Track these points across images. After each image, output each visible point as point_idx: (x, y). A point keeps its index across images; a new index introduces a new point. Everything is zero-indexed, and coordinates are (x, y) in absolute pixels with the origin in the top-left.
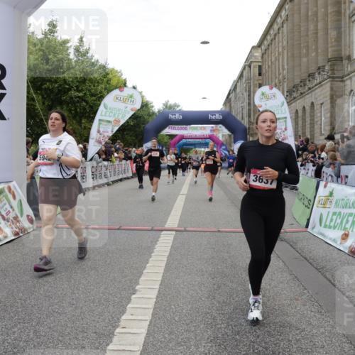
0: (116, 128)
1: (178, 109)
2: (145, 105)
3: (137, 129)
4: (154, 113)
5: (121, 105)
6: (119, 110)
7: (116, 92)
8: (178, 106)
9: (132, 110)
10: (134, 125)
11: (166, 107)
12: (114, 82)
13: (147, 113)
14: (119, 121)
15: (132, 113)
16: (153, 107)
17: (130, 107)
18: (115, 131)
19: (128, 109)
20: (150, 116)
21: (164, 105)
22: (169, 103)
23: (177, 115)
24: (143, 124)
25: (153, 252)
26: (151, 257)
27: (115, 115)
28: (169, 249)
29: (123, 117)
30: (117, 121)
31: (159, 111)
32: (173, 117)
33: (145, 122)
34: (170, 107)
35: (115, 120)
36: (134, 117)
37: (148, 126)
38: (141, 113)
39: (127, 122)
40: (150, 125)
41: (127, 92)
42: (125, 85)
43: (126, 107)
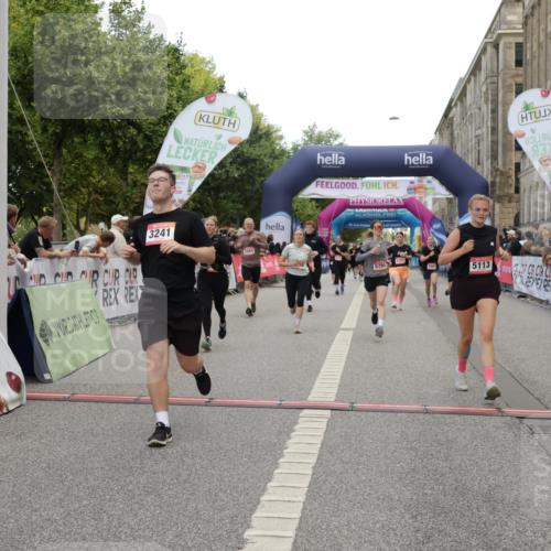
0: (198, 183)
1: (336, 143)
2: (260, 135)
3: (248, 187)
4: (283, 152)
5: (208, 133)
6: (205, 143)
7: (200, 105)
8: (337, 136)
9: (230, 142)
10: (241, 179)
11: (311, 138)
12: (196, 84)
13: (268, 151)
14: (204, 168)
15: (231, 148)
16: (281, 138)
17: (227, 135)
18: (194, 189)
19: (224, 141)
20: (276, 158)
21: (306, 132)
22: (317, 131)
23: (335, 156)
24: (260, 175)
25: (282, 455)
26: (276, 465)
27: (195, 155)
28: (316, 450)
29: (211, 158)
30: (200, 167)
31: (295, 148)
32: (326, 160)
33: (264, 171)
34: (320, 139)
35: (196, 166)
36: (238, 157)
37: (271, 180)
38: (255, 152)
39: (221, 165)
40: (276, 177)
41: (222, 102)
42: (221, 89)
43: (219, 137)
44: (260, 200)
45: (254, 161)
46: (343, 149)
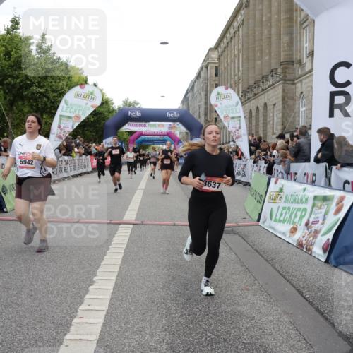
0: (77, 124)
1: (137, 107)
2: (105, 102)
3: (97, 125)
4: (114, 110)
5: (82, 102)
6: (80, 106)
7: (77, 89)
8: (138, 104)
9: (92, 106)
10: (94, 122)
11: (126, 104)
12: (75, 79)
13: (107, 110)
14: (80, 118)
15: (92, 110)
16: (113, 104)
17: (90, 103)
18: (75, 126)
19: (89, 106)
20: (110, 112)
23: (137, 112)
24: (103, 120)
25: (111, 244)
26: (108, 249)
27: (75, 111)
28: (126, 242)
29: (83, 113)
30: (77, 117)
31: (119, 109)
32: (133, 114)
33: (105, 119)
34: (130, 105)
35: (76, 116)
36: (95, 113)
37: (108, 122)
38: (102, 110)
39: (88, 118)
40: (110, 121)
41: (88, 89)
42: (86, 82)
43: (87, 104)
44: (103, 131)
45: (100, 114)
46: (140, 110)
